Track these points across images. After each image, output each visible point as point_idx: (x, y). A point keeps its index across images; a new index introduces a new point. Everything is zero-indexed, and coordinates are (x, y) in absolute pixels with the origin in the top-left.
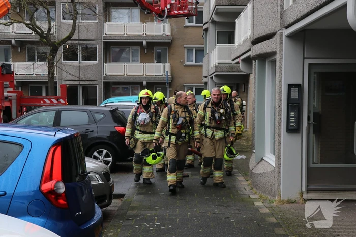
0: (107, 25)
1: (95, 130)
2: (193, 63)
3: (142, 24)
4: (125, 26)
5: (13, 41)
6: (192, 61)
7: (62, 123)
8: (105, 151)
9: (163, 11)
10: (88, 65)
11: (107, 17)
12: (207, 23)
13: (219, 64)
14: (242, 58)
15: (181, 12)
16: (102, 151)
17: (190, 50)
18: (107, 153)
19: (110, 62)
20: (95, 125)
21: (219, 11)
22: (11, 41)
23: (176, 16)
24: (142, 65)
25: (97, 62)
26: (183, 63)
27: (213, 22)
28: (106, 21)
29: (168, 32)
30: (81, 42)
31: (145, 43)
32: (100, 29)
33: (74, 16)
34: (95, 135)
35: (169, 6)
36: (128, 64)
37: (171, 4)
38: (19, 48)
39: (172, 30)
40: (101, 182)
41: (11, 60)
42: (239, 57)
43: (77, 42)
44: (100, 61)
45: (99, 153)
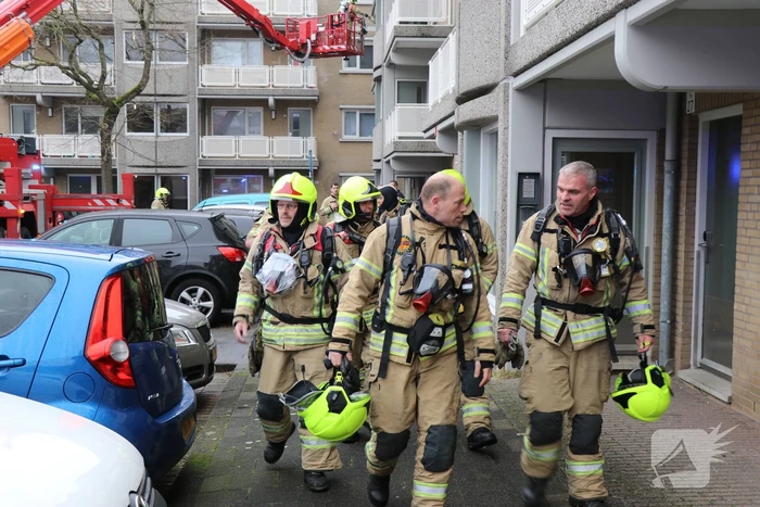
0: (204, 69)
1: (184, 252)
2: (357, 137)
3: (267, 68)
4: (237, 72)
5: (39, 98)
6: (355, 134)
7: (125, 241)
8: (201, 290)
9: (304, 45)
10: (172, 139)
11: (205, 56)
12: (380, 67)
13: (400, 138)
14: (440, 127)
15: (335, 47)
16: (196, 290)
17: (350, 113)
18: (205, 293)
19: (209, 134)
20: (183, 245)
21: (399, 46)
22: (35, 97)
23: (326, 55)
24: (267, 139)
25: (187, 134)
26: (337, 136)
27: (391, 65)
28: (203, 62)
29: (312, 83)
30: (159, 99)
31: (271, 101)
32: (193, 75)
33: (146, 52)
34: (182, 261)
35: (313, 37)
36: (242, 138)
37: (318, 34)
38: (50, 110)
39: (319, 79)
40: (193, 343)
41: (35, 131)
42: (435, 126)
43: (152, 99)
44: (192, 132)
45: (190, 292)
